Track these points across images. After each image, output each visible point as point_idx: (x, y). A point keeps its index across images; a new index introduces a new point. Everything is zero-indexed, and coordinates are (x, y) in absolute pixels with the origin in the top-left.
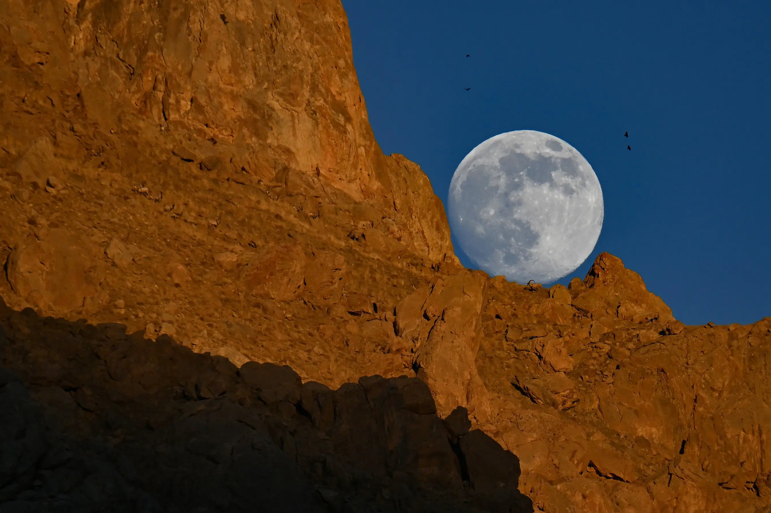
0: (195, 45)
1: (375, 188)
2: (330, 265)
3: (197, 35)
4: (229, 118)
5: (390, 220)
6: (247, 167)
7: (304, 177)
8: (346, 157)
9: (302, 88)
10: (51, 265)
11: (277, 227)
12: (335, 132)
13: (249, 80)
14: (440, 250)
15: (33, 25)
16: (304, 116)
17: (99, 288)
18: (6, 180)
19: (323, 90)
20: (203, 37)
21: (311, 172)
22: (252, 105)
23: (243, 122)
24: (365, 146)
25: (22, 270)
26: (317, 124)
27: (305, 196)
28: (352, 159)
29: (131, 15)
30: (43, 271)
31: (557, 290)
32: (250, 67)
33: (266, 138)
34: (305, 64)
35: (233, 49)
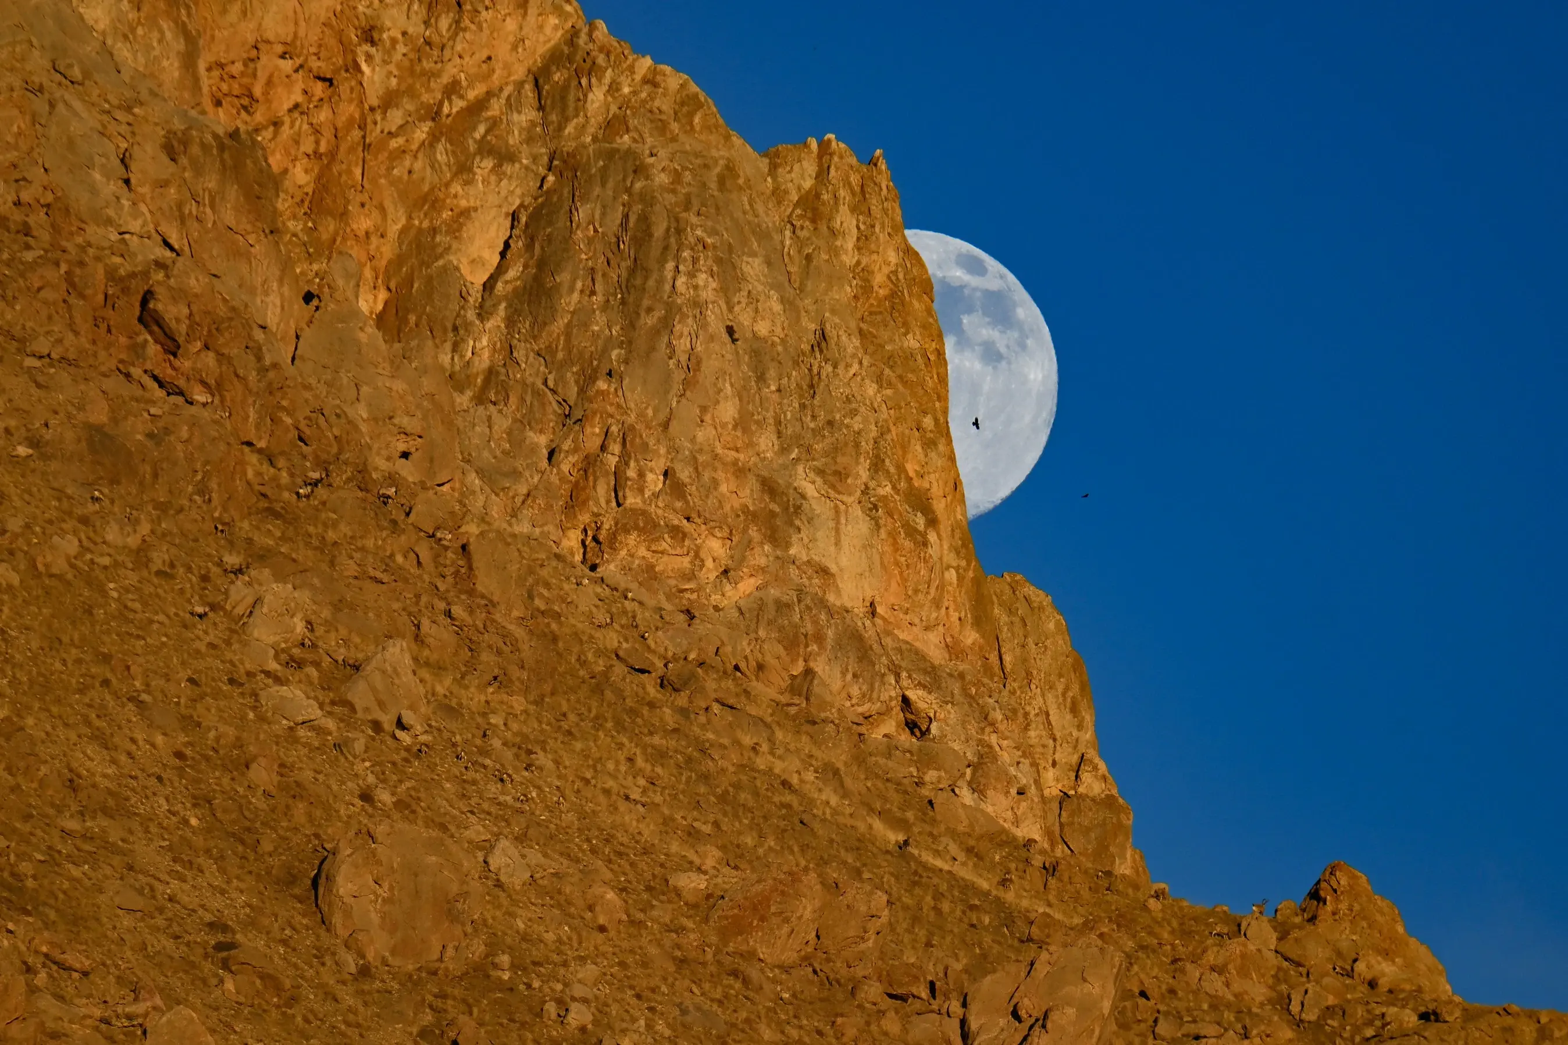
0: (679, 376)
1: (968, 642)
2: (863, 909)
3: (684, 359)
4: (727, 508)
5: (990, 701)
6: (742, 665)
7: (848, 617)
8: (923, 587)
9: (858, 463)
10: (391, 888)
11: (783, 805)
12: (908, 544)
13: (766, 442)
14: (1075, 748)
15: (399, 386)
16: (857, 511)
17: (469, 929)
18: (330, 713)
19: (892, 470)
20: (693, 365)
21: (860, 610)
22: (769, 488)
23: (750, 516)
24: (957, 568)
25: (342, 892)
26: (878, 527)
27: (837, 726)
28: (933, 590)
29: (574, 312)
30: (377, 897)
31: (1253, 923)
32: (771, 421)
33: (788, 545)
34: (865, 420)
35: (744, 387)
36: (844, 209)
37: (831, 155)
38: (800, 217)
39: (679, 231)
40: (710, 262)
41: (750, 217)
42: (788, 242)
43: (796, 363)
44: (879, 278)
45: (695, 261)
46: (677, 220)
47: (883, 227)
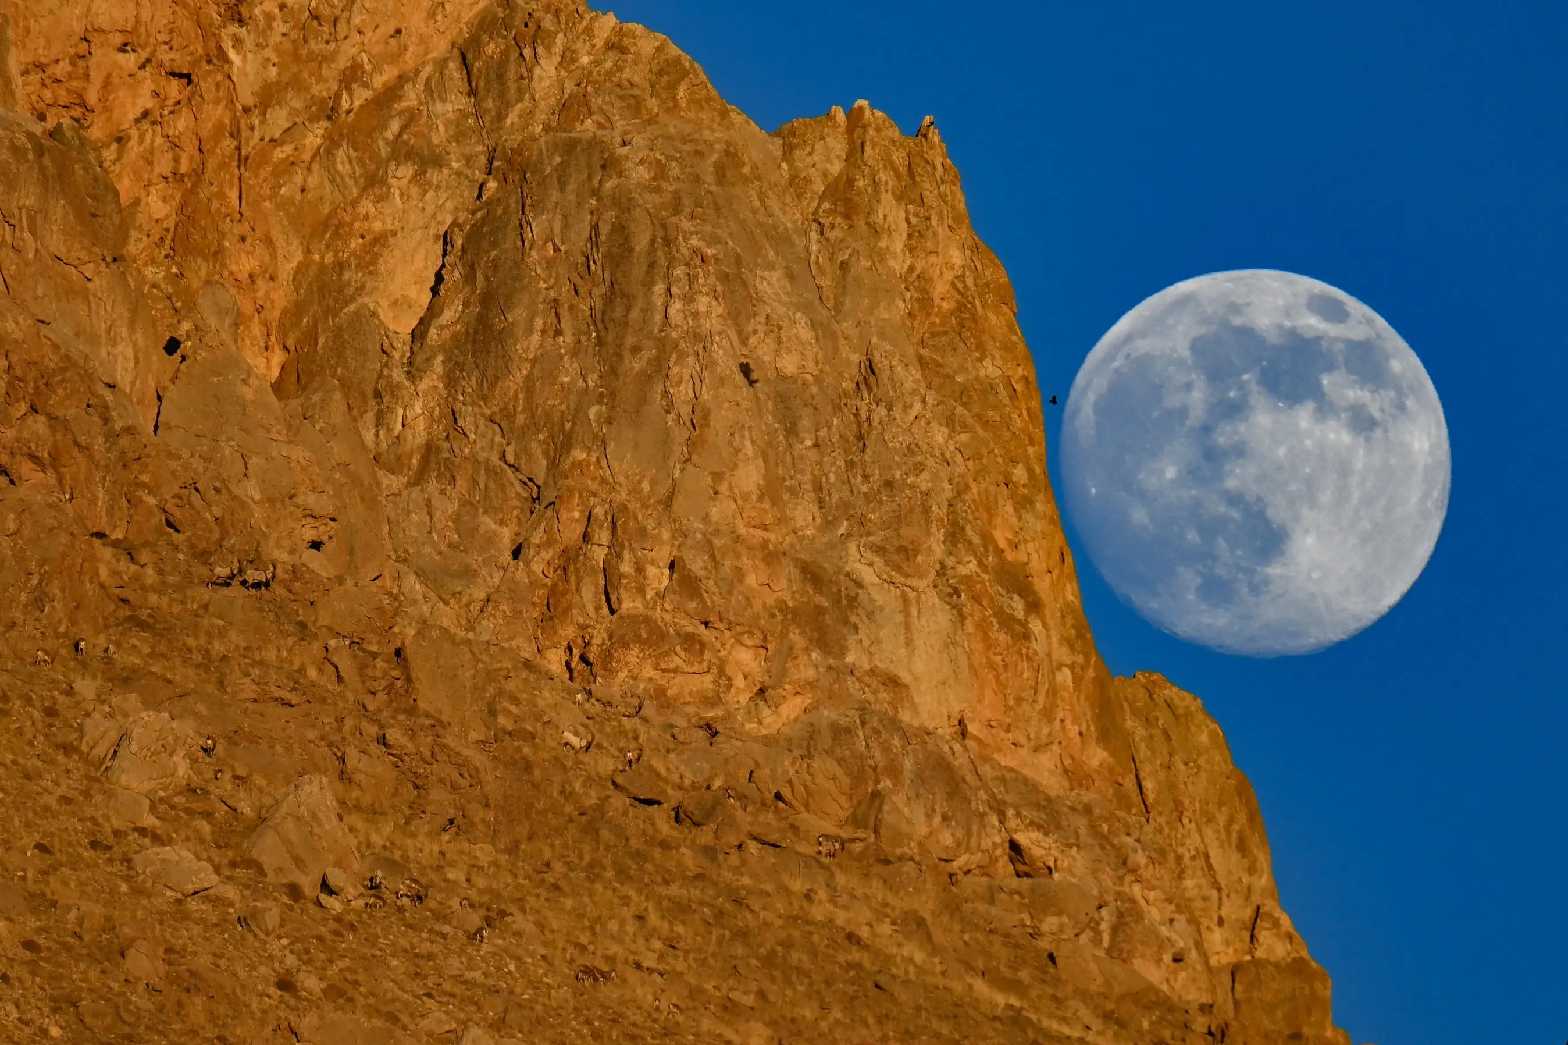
0: (681, 435)
1: (1094, 763)
3: (685, 411)
4: (758, 606)
5: (1130, 841)
7: (930, 741)
8: (1027, 694)
9: (929, 534)
12: (1003, 637)
13: (804, 515)
14: (1247, 899)
16: (932, 599)
19: (976, 540)
20: (699, 418)
21: (945, 730)
22: (812, 575)
23: (789, 615)
24: (1072, 667)
26: (962, 618)
28: (1041, 698)
29: (533, 363)
32: (808, 486)
33: (843, 650)
34: (935, 476)
35: (770, 444)
36: (887, 198)
37: (864, 127)
38: (830, 212)
39: (668, 242)
40: (712, 280)
41: (761, 217)
42: (814, 248)
43: (837, 408)
44: (940, 288)
45: (692, 279)
46: (664, 227)
47: (941, 219)
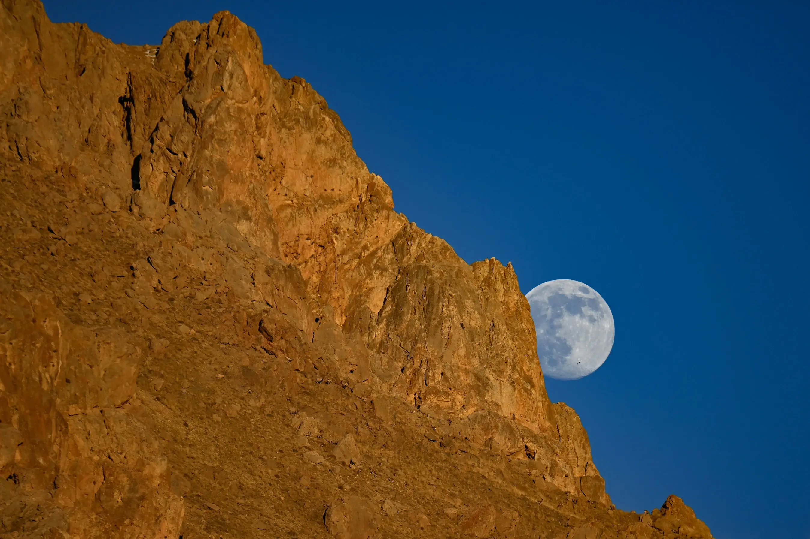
0: (445, 341)
1: (547, 426)
2: (510, 518)
3: (446, 335)
4: (463, 385)
5: (555, 446)
6: (468, 437)
7: (506, 419)
8: (531, 408)
9: (507, 367)
10: (350, 518)
11: (483, 484)
12: (525, 394)
13: (476, 362)
14: (585, 460)
15: (348, 348)
16: (507, 384)
17: (377, 531)
18: (327, 460)
19: (519, 369)
20: (450, 337)
21: (510, 417)
22: (477, 377)
23: (471, 387)
24: (542, 401)
25: (333, 520)
26: (515, 389)
27: (501, 456)
28: (534, 409)
29: (408, 321)
30: (345, 521)
31: (644, 516)
32: (477, 354)
33: (484, 396)
34: (509, 353)
35: (467, 344)
36: (499, 282)
37: (494, 264)
38: (484, 285)
39: (443, 292)
40: (454, 302)
41: (467, 286)
42: (480, 294)
43: (485, 335)
44: (512, 305)
45: (449, 302)
46: (442, 288)
47: (512, 287)
